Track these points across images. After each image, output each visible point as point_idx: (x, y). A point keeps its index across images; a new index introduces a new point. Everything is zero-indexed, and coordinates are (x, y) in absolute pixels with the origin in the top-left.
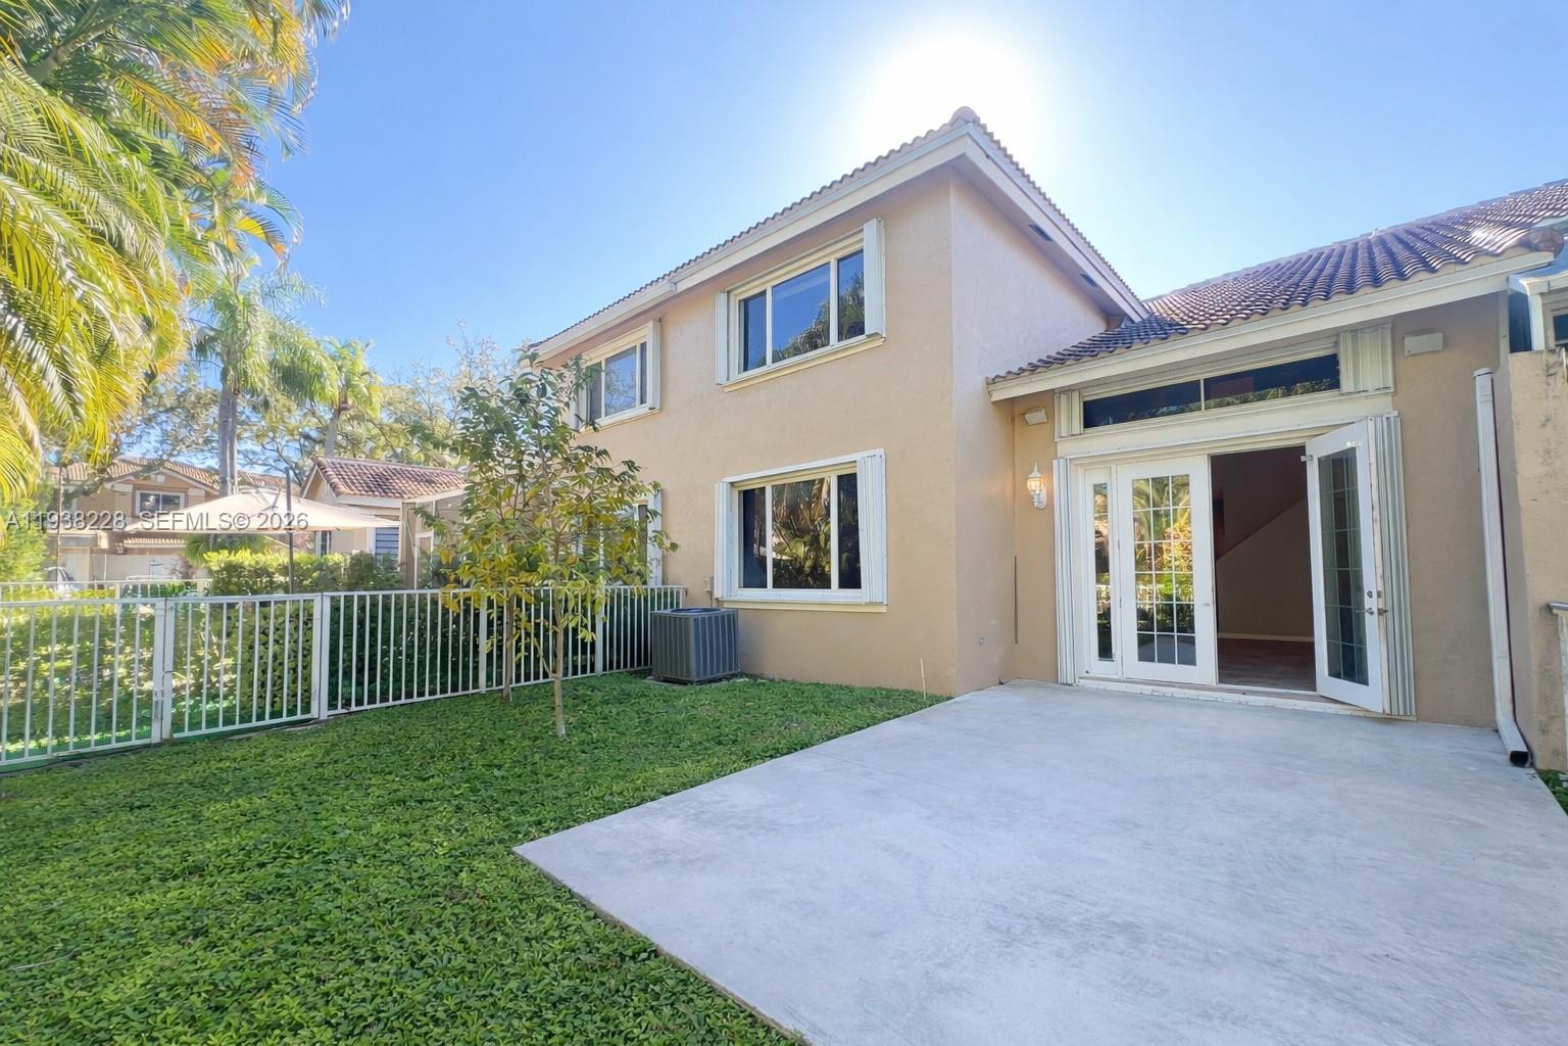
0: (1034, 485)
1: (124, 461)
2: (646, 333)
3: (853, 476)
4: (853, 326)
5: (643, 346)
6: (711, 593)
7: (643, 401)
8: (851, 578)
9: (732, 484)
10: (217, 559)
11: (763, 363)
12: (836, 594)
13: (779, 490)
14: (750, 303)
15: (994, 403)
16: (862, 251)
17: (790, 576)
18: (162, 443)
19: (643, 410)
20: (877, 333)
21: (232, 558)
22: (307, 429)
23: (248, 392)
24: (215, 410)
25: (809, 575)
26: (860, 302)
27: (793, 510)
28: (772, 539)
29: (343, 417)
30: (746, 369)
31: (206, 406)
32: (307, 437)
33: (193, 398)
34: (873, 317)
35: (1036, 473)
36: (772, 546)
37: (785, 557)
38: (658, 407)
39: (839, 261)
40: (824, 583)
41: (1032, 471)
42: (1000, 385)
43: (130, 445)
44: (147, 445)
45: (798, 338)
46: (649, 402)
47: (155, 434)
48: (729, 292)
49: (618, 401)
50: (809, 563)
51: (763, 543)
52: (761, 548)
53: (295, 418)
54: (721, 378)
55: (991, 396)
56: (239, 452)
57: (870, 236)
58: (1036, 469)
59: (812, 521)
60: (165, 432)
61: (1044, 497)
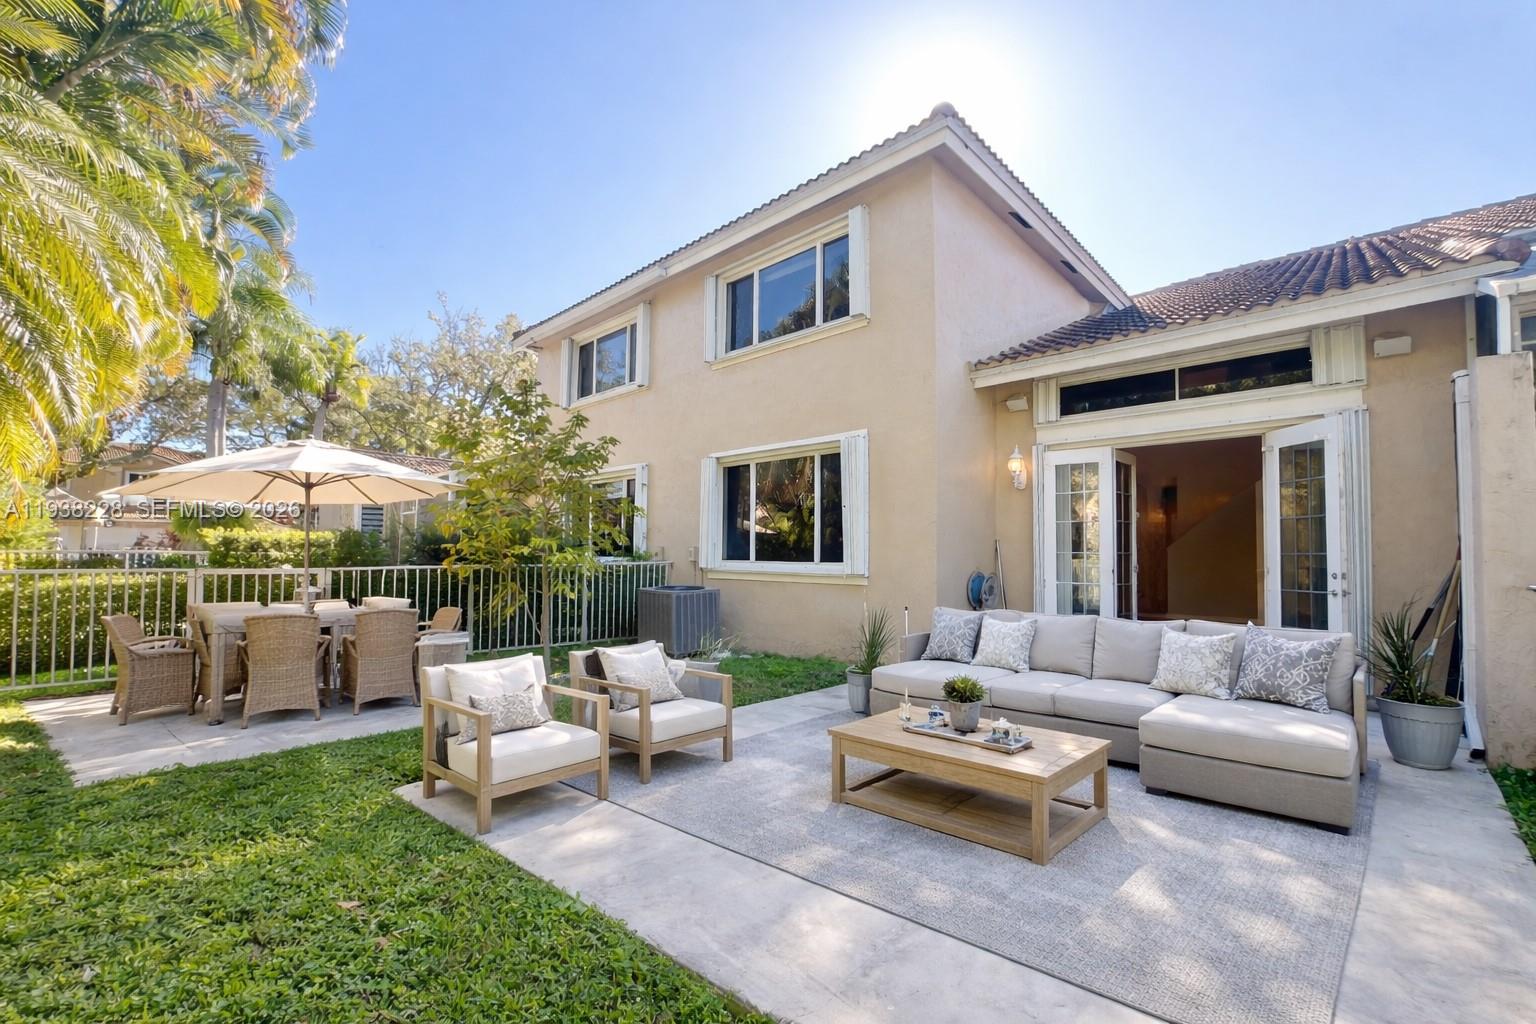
0: (1016, 465)
1: (114, 447)
2: (639, 315)
3: (837, 456)
4: (838, 307)
5: (634, 327)
6: (695, 563)
7: (632, 379)
8: (833, 552)
9: (718, 459)
10: (213, 535)
11: (749, 342)
12: (816, 568)
13: (763, 467)
14: (738, 286)
15: (976, 389)
16: (847, 236)
17: (773, 548)
18: (151, 431)
19: (633, 386)
20: (862, 315)
21: (228, 534)
22: (294, 417)
23: (238, 383)
24: (204, 400)
25: (793, 549)
26: (846, 284)
27: (778, 486)
28: (756, 512)
29: (331, 406)
30: (733, 348)
31: (196, 397)
32: (294, 424)
33: (182, 389)
34: (858, 299)
35: (1016, 454)
36: (756, 520)
37: (769, 532)
38: (646, 384)
39: (825, 245)
40: (807, 556)
41: (1013, 452)
42: (983, 372)
43: (120, 432)
44: (136, 432)
45: (784, 318)
46: (638, 379)
47: (144, 422)
48: (717, 276)
49: (607, 379)
50: (793, 538)
51: (747, 516)
52: (745, 522)
53: (284, 405)
54: (710, 357)
55: (974, 382)
56: (227, 437)
57: (855, 223)
58: (1016, 450)
59: (797, 496)
60: (155, 421)
61: (1024, 478)
